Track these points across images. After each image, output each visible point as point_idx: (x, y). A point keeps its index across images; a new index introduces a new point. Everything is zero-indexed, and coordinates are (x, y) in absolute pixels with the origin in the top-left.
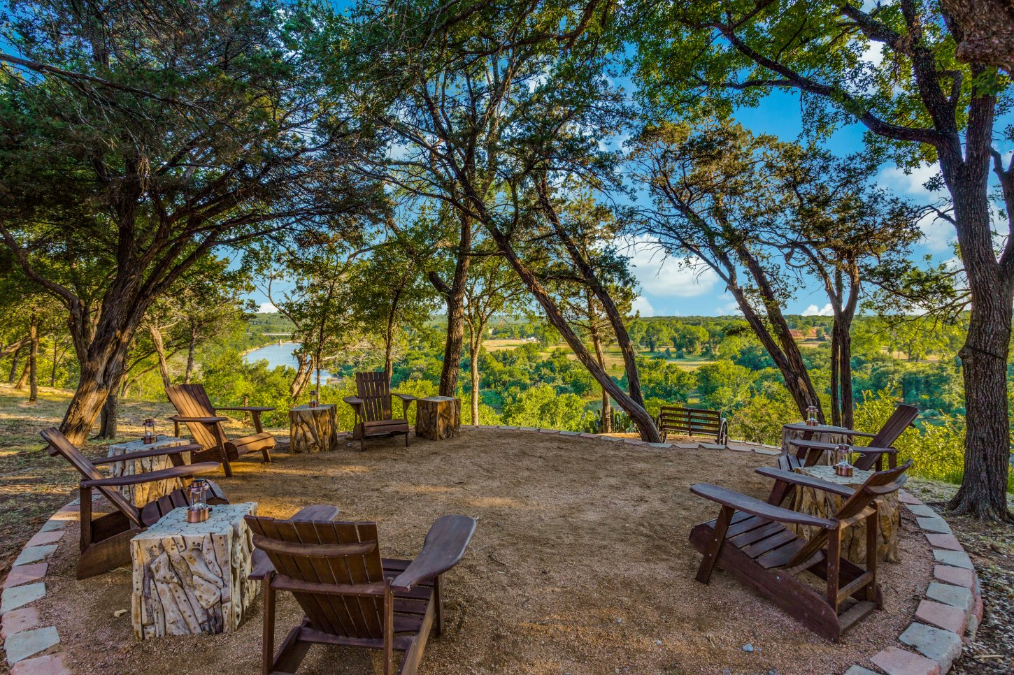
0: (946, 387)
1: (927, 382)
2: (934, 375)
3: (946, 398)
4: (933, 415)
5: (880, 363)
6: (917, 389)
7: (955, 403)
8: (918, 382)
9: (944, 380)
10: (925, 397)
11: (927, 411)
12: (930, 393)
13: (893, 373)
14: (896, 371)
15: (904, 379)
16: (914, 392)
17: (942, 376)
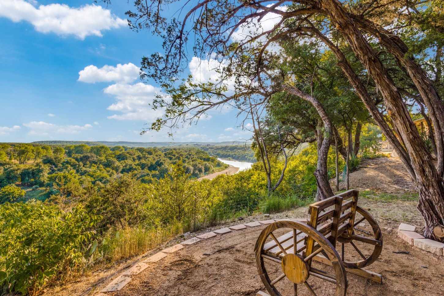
0: (41, 174)
1: (33, 173)
2: (36, 169)
3: (42, 179)
4: (37, 188)
5: (8, 166)
6: (28, 177)
7: (45, 181)
8: (29, 173)
9: (40, 171)
10: (33, 180)
11: (34, 187)
12: (34, 177)
13: (17, 170)
14: (18, 169)
15: (22, 173)
16: (27, 178)
17: (39, 169)
